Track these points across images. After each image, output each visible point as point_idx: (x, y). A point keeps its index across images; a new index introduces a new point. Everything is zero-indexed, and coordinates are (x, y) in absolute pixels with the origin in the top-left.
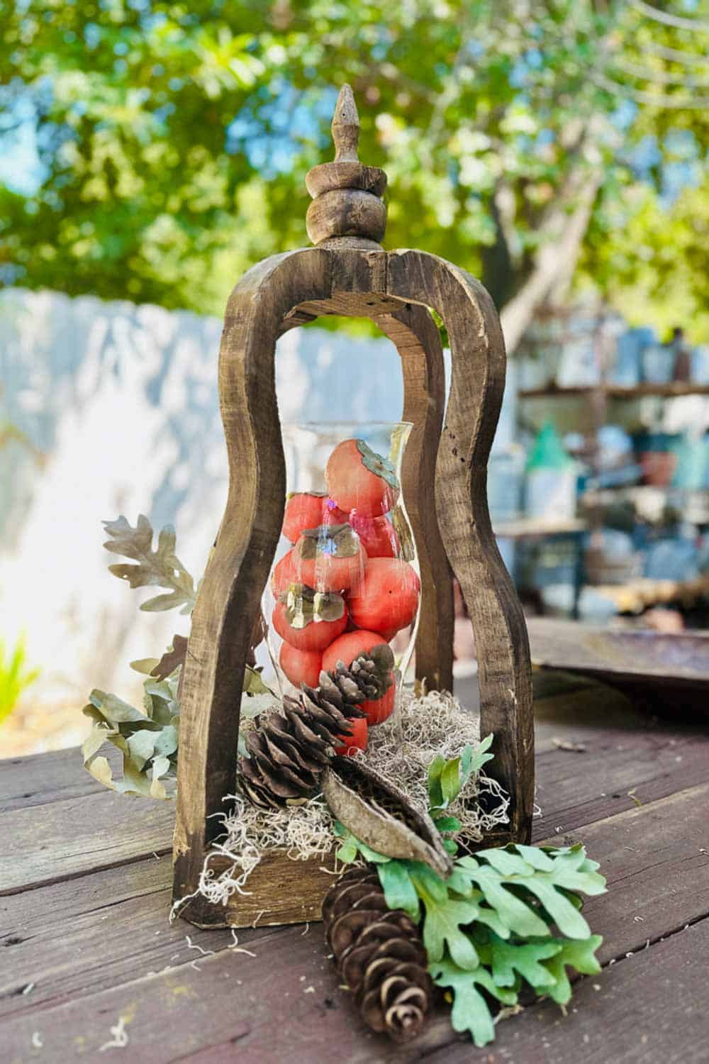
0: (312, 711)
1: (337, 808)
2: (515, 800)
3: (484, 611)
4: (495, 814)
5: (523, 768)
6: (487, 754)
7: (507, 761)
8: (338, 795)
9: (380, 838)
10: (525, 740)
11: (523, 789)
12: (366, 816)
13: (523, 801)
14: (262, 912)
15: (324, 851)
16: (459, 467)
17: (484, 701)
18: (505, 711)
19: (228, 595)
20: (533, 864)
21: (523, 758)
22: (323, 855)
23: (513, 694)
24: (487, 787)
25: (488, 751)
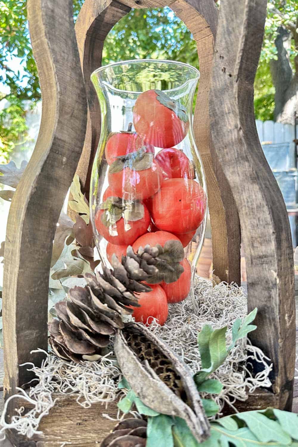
0: (101, 284)
1: (121, 365)
2: (277, 366)
3: (250, 204)
4: (258, 379)
5: (285, 339)
6: (251, 326)
7: (270, 334)
8: (122, 354)
9: (148, 395)
10: (287, 315)
11: (284, 357)
12: (140, 375)
13: (285, 367)
14: (64, 443)
15: (108, 400)
16: (228, 81)
17: (250, 281)
18: (269, 289)
19: (31, 188)
20: (290, 432)
21: (285, 331)
22: (107, 404)
23: (275, 275)
24: (252, 354)
25: (253, 323)
